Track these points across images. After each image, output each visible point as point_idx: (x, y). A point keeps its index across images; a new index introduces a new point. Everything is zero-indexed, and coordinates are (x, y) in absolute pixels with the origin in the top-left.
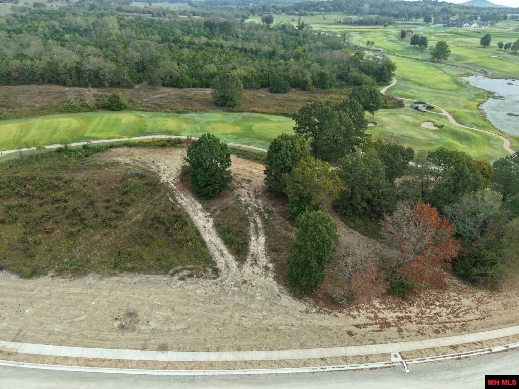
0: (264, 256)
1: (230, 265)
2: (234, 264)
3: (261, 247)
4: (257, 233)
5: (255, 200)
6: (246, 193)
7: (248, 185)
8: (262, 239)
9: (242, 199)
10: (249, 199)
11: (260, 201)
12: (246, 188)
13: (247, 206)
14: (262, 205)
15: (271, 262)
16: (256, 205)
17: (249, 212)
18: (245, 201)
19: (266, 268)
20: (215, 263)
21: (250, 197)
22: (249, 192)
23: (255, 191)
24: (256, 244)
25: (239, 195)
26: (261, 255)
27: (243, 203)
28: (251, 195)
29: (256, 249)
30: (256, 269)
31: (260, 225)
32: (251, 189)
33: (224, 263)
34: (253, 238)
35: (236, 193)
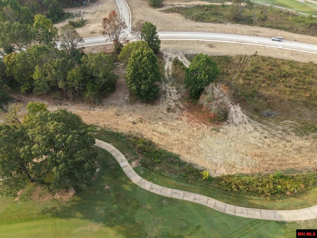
0: (166, 61)
1: (181, 58)
2: (179, 58)
3: (167, 64)
4: (168, 70)
5: (167, 90)
6: (172, 95)
7: (170, 103)
8: (166, 67)
9: (175, 91)
10: (170, 90)
11: (164, 89)
12: (172, 101)
13: (172, 85)
14: (162, 85)
15: (164, 59)
16: (166, 85)
17: (171, 80)
18: (173, 89)
19: (166, 57)
20: (187, 59)
21: (170, 93)
22: (170, 97)
23: (166, 98)
24: (169, 65)
25: (177, 94)
26: (168, 61)
27: (175, 88)
28: (169, 94)
29: (170, 63)
30: (170, 56)
31: (166, 73)
32: (168, 100)
33: (183, 58)
34: (170, 68)
35: (179, 95)
